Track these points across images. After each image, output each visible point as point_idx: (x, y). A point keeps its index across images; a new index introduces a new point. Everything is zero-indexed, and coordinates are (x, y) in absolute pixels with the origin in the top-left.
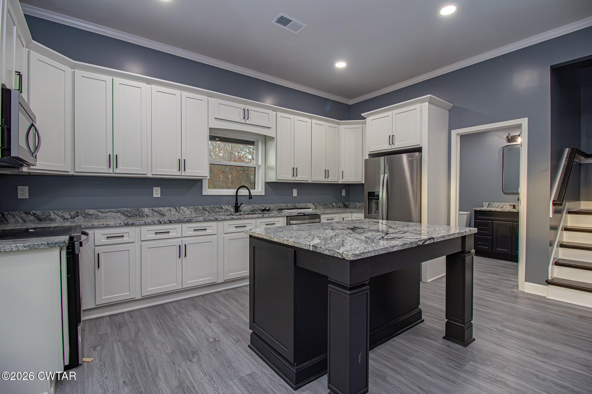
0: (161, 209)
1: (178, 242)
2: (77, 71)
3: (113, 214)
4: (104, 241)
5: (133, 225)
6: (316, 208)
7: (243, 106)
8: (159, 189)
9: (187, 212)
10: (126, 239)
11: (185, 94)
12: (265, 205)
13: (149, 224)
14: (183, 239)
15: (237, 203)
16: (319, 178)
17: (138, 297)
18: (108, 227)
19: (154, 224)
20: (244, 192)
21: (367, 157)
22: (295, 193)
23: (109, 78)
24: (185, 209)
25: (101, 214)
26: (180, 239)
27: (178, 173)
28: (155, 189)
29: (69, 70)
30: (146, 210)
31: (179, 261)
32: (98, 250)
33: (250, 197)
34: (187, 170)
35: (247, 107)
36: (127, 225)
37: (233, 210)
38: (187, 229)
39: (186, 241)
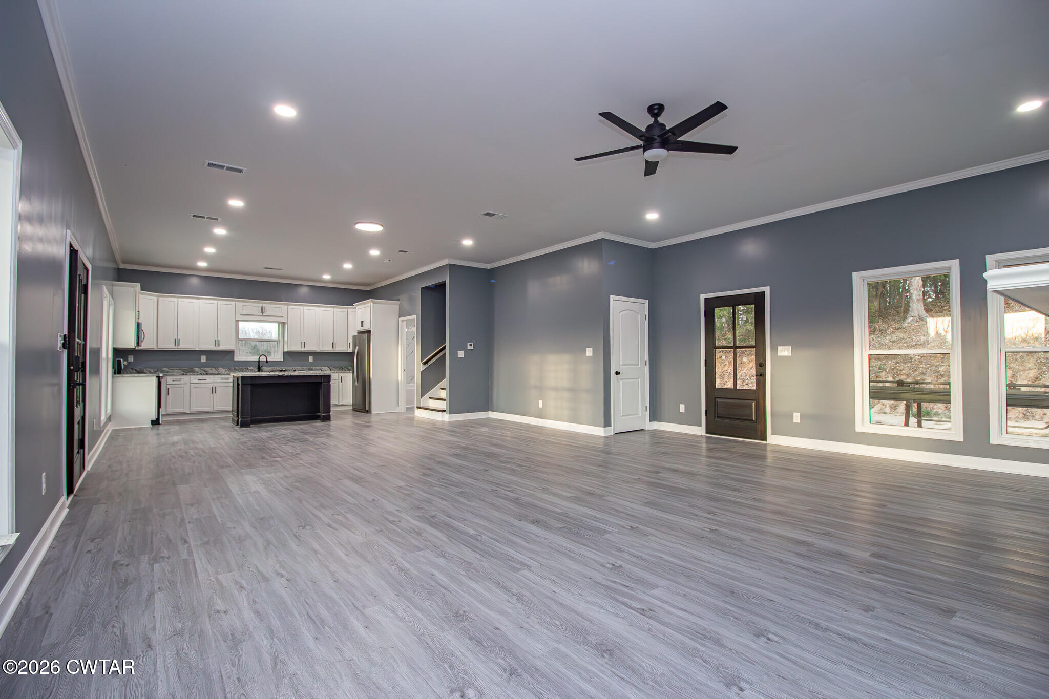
0: (206, 368)
1: (212, 385)
2: (160, 298)
3: (177, 371)
4: (171, 382)
5: (186, 375)
6: (331, 370)
7: (261, 305)
8: (205, 357)
9: (221, 370)
10: (182, 382)
11: (220, 302)
12: (283, 368)
13: (195, 375)
14: (215, 384)
15: (259, 366)
16: (329, 349)
17: (188, 412)
18: (173, 375)
19: (198, 375)
20: (263, 359)
21: (356, 334)
22: (311, 359)
23: (176, 299)
24: (221, 368)
25: (170, 371)
26: (213, 384)
27: (215, 348)
28: (202, 357)
29: (155, 298)
30: (197, 369)
31: (212, 395)
32: (168, 386)
33: (267, 361)
34: (220, 346)
35: (264, 305)
36: (183, 375)
37: (257, 370)
38: (217, 378)
39: (216, 385)
